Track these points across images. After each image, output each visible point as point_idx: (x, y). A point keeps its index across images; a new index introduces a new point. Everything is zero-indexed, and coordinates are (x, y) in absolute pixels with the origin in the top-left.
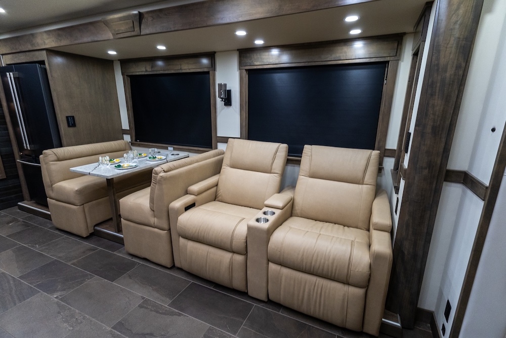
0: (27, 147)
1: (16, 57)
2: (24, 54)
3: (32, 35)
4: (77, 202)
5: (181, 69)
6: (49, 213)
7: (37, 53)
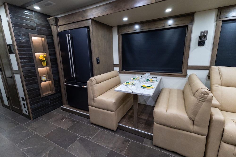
0: (73, 76)
1: (69, 26)
2: (75, 24)
3: (84, 11)
4: (114, 109)
5: (164, 26)
6: (89, 115)
7: (84, 22)
